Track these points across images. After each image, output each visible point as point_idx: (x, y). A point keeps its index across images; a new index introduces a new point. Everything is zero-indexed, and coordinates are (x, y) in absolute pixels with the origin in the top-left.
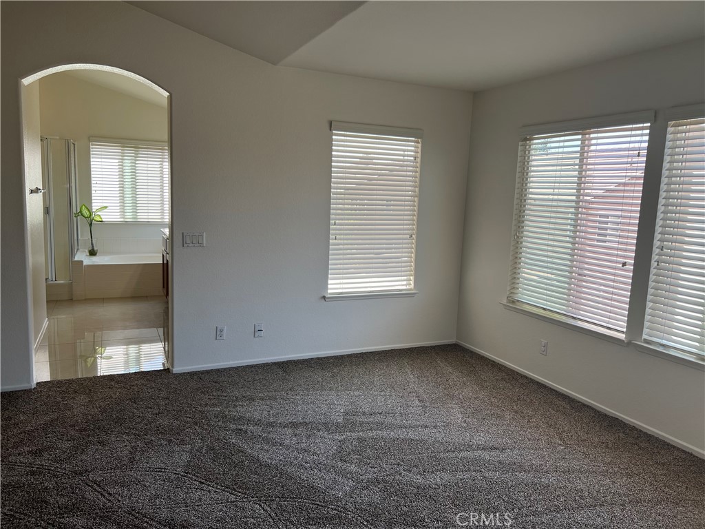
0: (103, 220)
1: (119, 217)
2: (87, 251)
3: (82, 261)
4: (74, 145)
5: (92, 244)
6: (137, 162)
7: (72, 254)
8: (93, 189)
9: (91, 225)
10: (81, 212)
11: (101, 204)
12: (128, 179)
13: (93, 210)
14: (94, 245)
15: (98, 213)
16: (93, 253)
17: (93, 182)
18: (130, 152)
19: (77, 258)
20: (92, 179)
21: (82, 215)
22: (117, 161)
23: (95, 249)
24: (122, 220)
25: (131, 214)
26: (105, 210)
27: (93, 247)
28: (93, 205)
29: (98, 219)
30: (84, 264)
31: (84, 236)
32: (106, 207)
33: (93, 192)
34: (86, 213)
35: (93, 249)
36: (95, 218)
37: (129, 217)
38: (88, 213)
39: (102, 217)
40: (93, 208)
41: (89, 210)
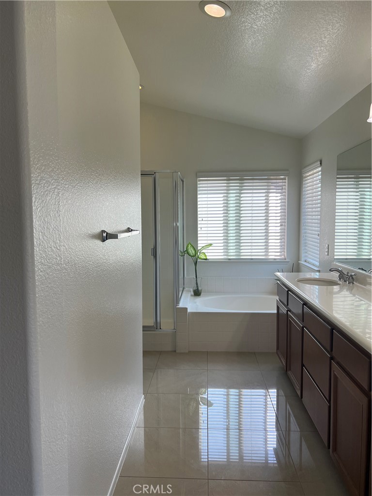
0: (208, 258)
1: (222, 254)
2: (192, 290)
3: (186, 309)
4: (183, 181)
5: (197, 284)
6: (242, 196)
7: (178, 301)
8: (199, 226)
9: (196, 264)
10: (187, 250)
11: (206, 242)
12: (232, 214)
13: (199, 248)
14: (199, 286)
15: (203, 251)
16: (197, 293)
17: (199, 219)
18: (234, 184)
19: (181, 305)
20: (199, 216)
21: (188, 253)
22: (222, 195)
23: (200, 289)
24: (226, 257)
25: (235, 251)
26: (210, 248)
27: (197, 287)
28: (199, 242)
29: (203, 257)
30: (189, 311)
31: (189, 275)
32: (211, 245)
33: (199, 229)
34: (191, 251)
35: (198, 289)
36: (200, 256)
37: (232, 254)
38: (193, 252)
39: (207, 254)
40: (199, 245)
41: (194, 249)
